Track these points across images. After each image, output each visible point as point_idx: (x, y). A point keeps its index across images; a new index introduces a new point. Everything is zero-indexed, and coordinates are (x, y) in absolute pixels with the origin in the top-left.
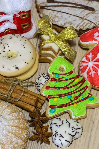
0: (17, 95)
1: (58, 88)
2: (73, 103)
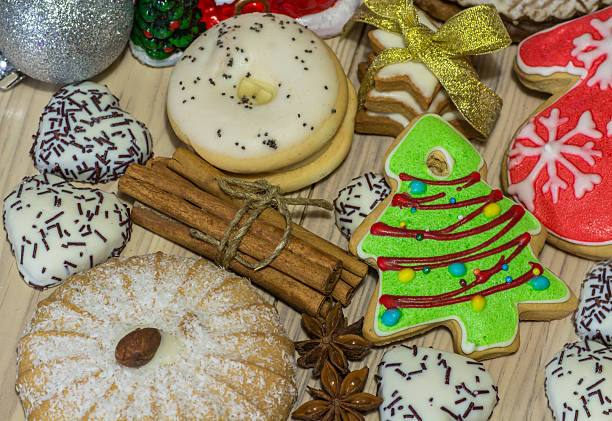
0: (260, 245)
2: (469, 292)
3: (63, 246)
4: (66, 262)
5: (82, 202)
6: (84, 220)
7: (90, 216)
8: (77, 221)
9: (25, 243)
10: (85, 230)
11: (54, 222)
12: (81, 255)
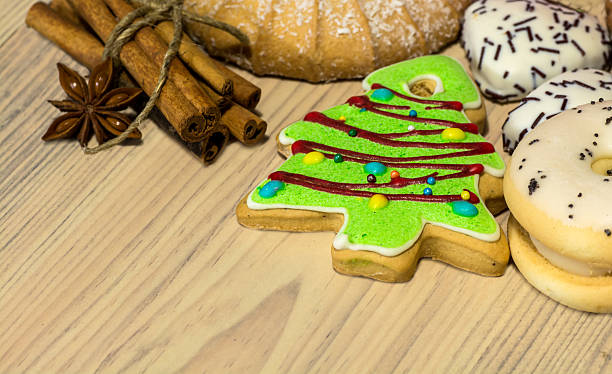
0: (146, 68)
1: (357, 132)
2: (372, 190)
3: (533, 50)
4: (533, 69)
5: (559, 13)
6: (560, 28)
7: (567, 26)
8: (551, 28)
9: (487, 45)
10: (561, 38)
11: (524, 26)
12: (553, 63)
